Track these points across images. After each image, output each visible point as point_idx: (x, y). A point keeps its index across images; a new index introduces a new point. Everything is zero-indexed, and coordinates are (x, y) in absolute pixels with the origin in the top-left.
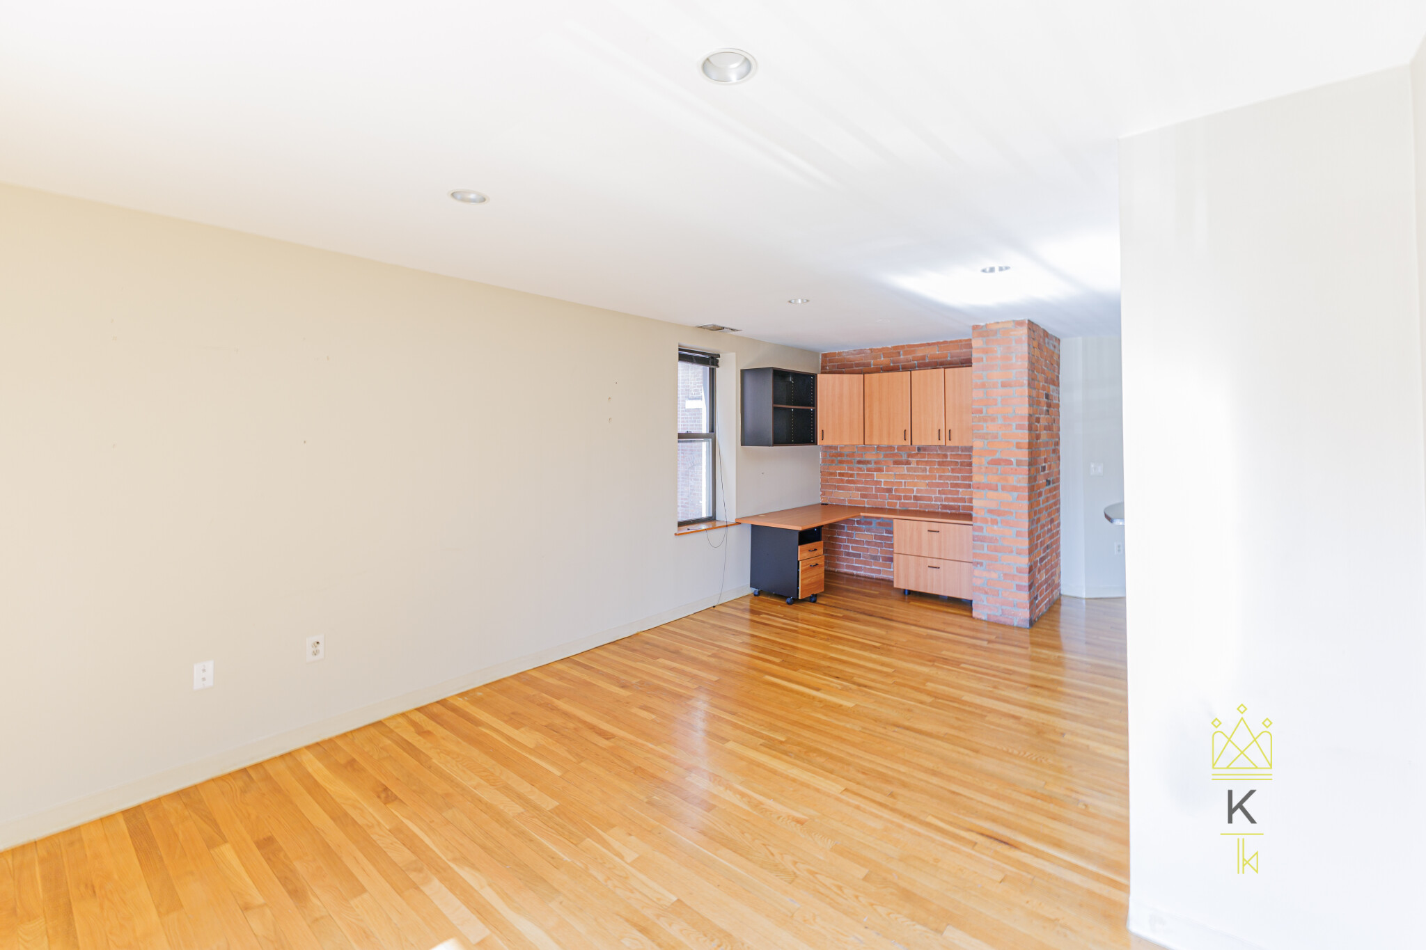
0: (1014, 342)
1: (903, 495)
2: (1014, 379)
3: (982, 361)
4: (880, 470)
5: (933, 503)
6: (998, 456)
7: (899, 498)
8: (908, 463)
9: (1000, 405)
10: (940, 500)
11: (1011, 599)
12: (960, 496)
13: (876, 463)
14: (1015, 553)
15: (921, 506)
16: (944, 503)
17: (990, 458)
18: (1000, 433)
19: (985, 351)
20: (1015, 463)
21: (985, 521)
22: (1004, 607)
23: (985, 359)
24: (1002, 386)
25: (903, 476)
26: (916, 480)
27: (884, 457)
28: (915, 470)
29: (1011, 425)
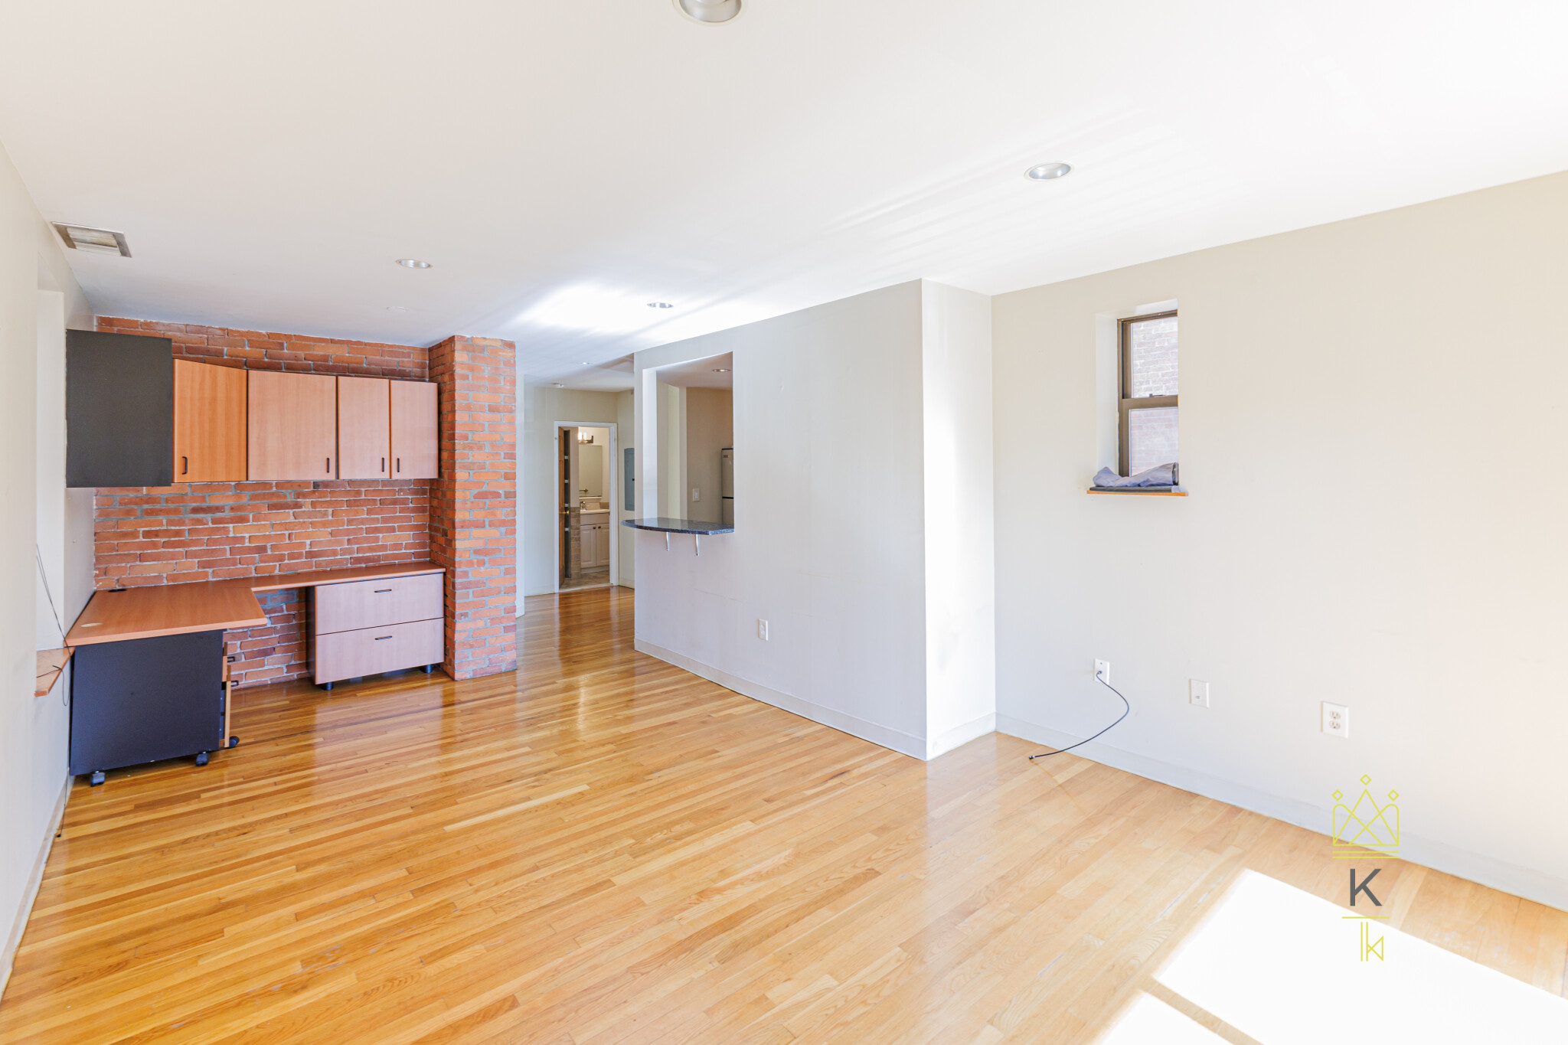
0: (502, 363)
1: (286, 553)
2: (503, 404)
3: (468, 378)
4: (243, 520)
5: (339, 557)
6: (485, 488)
7: (281, 558)
8: (297, 505)
9: (487, 431)
10: (350, 551)
11: (498, 645)
12: (380, 543)
13: (232, 509)
14: (503, 593)
15: (318, 565)
16: (356, 555)
17: (476, 491)
18: (488, 463)
19: (472, 369)
20: (503, 495)
21: (470, 563)
22: (491, 656)
23: (470, 377)
24: (489, 410)
25: (286, 526)
26: (311, 530)
27: (251, 500)
28: (309, 515)
29: (500, 454)
